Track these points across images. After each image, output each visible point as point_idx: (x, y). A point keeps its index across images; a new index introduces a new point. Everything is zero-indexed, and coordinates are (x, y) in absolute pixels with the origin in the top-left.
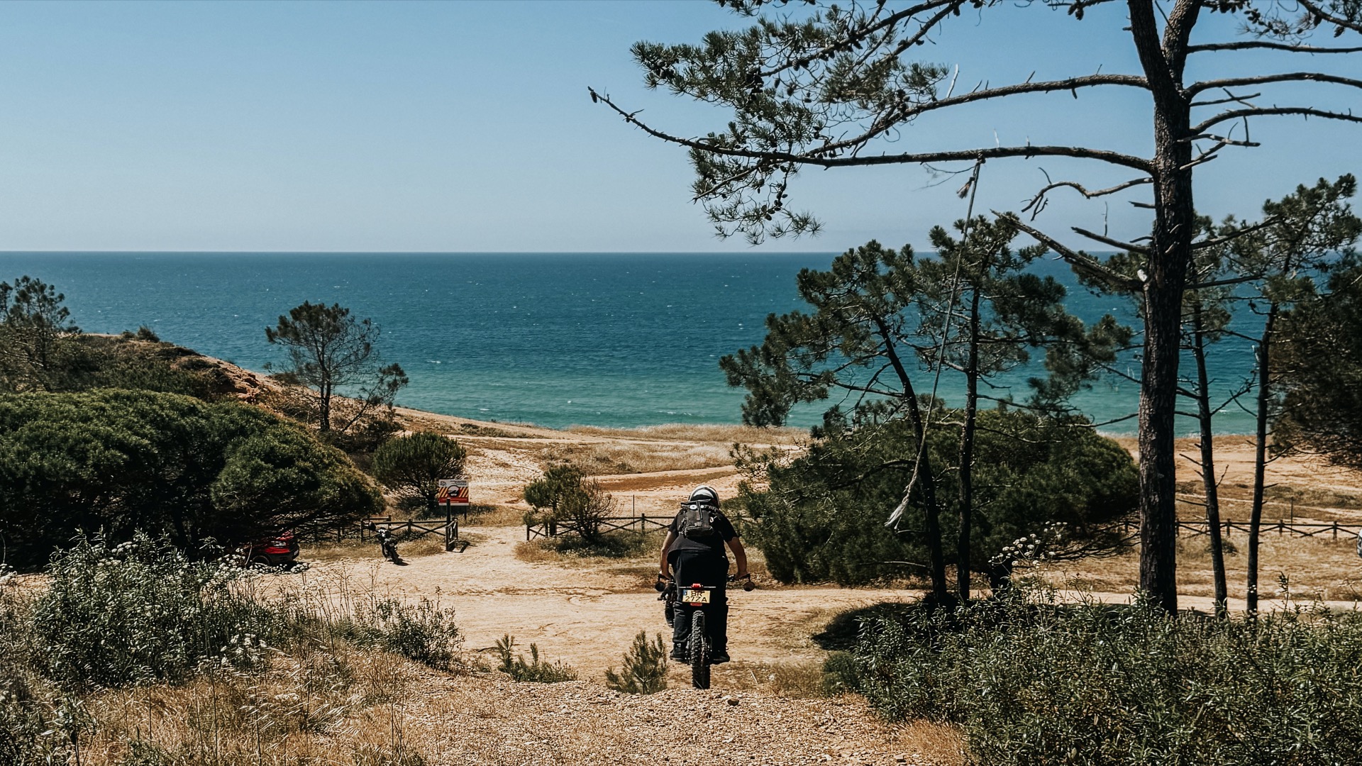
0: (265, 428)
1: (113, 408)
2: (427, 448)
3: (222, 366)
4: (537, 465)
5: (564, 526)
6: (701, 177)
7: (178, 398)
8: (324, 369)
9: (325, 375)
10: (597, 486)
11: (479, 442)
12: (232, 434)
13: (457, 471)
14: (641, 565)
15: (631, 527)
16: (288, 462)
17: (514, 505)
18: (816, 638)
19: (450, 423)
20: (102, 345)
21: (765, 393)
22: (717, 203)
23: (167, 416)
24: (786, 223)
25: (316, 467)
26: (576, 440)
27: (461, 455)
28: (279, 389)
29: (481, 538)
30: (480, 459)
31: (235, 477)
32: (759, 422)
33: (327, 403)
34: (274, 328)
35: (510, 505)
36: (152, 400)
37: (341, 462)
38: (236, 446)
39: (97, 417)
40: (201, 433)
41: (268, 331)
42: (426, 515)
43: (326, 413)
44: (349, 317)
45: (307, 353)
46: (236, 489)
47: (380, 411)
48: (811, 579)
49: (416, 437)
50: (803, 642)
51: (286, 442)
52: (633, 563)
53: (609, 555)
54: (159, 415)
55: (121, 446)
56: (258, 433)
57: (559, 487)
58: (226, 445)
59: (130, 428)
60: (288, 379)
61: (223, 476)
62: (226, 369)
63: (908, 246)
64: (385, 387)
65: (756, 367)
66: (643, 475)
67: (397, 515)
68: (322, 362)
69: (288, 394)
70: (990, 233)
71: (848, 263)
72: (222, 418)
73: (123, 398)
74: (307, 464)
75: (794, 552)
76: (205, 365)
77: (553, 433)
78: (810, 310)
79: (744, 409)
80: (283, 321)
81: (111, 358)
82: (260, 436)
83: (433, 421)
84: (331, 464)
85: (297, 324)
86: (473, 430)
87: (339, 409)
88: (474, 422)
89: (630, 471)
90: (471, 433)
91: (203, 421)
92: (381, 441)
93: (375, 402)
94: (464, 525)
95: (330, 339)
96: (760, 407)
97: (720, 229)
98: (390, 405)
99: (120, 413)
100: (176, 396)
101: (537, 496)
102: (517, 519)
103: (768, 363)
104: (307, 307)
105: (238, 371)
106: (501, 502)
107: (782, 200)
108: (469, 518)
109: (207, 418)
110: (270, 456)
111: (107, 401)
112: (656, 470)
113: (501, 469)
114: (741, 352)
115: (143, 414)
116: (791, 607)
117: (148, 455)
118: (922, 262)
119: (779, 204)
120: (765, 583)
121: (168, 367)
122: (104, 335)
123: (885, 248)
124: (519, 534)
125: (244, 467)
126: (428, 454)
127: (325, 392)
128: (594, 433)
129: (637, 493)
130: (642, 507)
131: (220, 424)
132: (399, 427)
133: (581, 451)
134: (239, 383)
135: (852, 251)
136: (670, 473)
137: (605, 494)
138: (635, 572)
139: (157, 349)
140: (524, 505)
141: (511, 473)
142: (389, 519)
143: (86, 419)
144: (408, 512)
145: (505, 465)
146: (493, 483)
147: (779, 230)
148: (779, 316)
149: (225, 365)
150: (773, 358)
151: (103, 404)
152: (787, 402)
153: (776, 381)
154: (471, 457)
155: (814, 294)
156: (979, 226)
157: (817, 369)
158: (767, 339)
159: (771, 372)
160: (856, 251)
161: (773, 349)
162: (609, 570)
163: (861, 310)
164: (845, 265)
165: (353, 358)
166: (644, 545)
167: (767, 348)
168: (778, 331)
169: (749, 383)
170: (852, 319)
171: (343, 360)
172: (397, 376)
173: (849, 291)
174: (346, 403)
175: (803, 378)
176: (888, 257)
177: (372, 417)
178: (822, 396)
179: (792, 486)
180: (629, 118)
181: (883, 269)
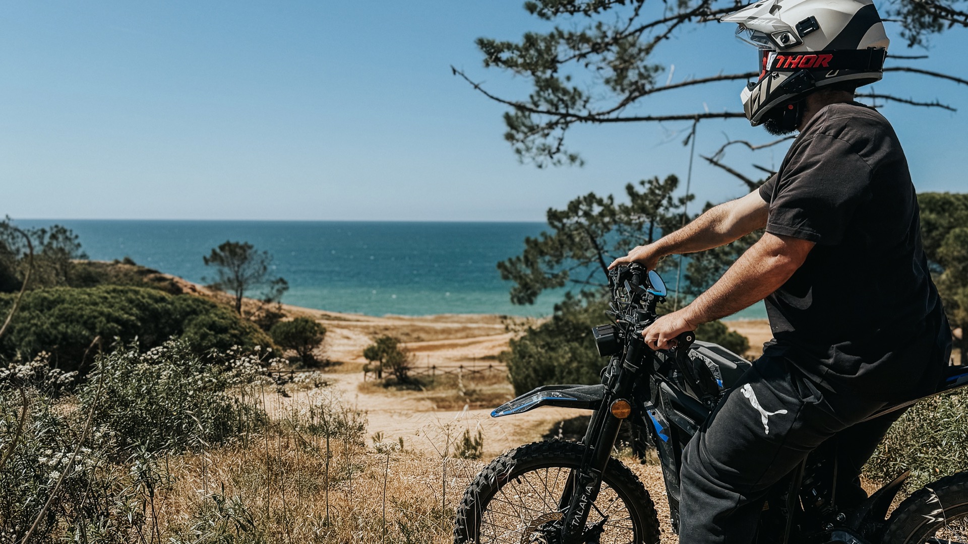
0: (209, 310)
1: (112, 297)
2: (302, 328)
3: (175, 280)
4: (368, 337)
5: (387, 372)
6: (509, 130)
7: (153, 292)
8: (238, 281)
9: (239, 284)
10: (407, 350)
11: (334, 325)
12: (188, 314)
13: (319, 341)
14: (435, 395)
15: (426, 373)
16: (224, 330)
17: (355, 361)
20: (100, 268)
21: (526, 283)
23: (147, 302)
25: (242, 334)
26: (389, 323)
27: (323, 332)
28: (210, 294)
29: (336, 381)
30: (333, 335)
32: (521, 302)
33: (240, 301)
34: (208, 256)
35: (352, 361)
36: (136, 293)
37: (256, 331)
38: (190, 321)
39: (102, 303)
40: (167, 312)
41: (205, 258)
42: (302, 367)
43: (239, 308)
44: (253, 250)
45: (229, 272)
47: (272, 306)
49: (296, 321)
51: (223, 318)
54: (142, 302)
55: (118, 320)
56: (204, 312)
57: (384, 350)
58: (184, 320)
59: (123, 310)
60: (216, 288)
62: (177, 282)
63: (612, 195)
64: (275, 291)
65: (519, 268)
66: (431, 343)
68: (237, 277)
70: (660, 188)
71: (576, 205)
72: (181, 304)
73: (119, 291)
74: (236, 332)
76: (164, 279)
77: (376, 319)
78: (553, 232)
79: (511, 294)
80: (214, 252)
82: (206, 314)
83: (305, 313)
84: (250, 332)
85: (223, 254)
86: (328, 317)
87: (247, 305)
88: (328, 313)
89: (423, 341)
90: (327, 319)
91: (169, 306)
92: (273, 324)
93: (269, 300)
95: (243, 262)
96: (521, 292)
98: (279, 303)
99: (117, 300)
100: (152, 290)
101: (371, 355)
102: (357, 369)
103: (527, 266)
104: (228, 244)
105: (185, 283)
106: (347, 359)
108: (328, 369)
109: (172, 303)
110: (212, 326)
111: (108, 293)
112: (438, 340)
113: (346, 341)
114: (510, 260)
115: (131, 301)
118: (620, 206)
119: (558, 149)
122: (102, 261)
123: (598, 196)
124: (359, 378)
125: (196, 333)
127: (239, 295)
129: (429, 353)
130: (433, 361)
131: (181, 307)
132: (284, 316)
133: (393, 329)
134: (186, 290)
135: (579, 197)
136: (446, 342)
138: (431, 399)
140: (363, 361)
141: (351, 342)
143: (95, 304)
145: (348, 338)
148: (532, 238)
149: (177, 279)
150: (529, 263)
151: (106, 295)
152: (540, 289)
153: (531, 277)
154: (328, 334)
155: (556, 223)
156: (655, 183)
157: (557, 270)
158: (526, 251)
159: (529, 272)
160: (582, 198)
161: (530, 257)
162: (415, 399)
163: (583, 234)
164: (574, 207)
165: (256, 274)
166: (435, 384)
167: (526, 258)
168: (533, 245)
169: (515, 278)
170: (577, 239)
171: (251, 276)
172: (282, 284)
173: (577, 222)
174: (251, 302)
175: (546, 276)
176: (600, 202)
177: (268, 311)
178: (562, 285)
179: (543, 340)
180: (476, 87)
181: (597, 210)
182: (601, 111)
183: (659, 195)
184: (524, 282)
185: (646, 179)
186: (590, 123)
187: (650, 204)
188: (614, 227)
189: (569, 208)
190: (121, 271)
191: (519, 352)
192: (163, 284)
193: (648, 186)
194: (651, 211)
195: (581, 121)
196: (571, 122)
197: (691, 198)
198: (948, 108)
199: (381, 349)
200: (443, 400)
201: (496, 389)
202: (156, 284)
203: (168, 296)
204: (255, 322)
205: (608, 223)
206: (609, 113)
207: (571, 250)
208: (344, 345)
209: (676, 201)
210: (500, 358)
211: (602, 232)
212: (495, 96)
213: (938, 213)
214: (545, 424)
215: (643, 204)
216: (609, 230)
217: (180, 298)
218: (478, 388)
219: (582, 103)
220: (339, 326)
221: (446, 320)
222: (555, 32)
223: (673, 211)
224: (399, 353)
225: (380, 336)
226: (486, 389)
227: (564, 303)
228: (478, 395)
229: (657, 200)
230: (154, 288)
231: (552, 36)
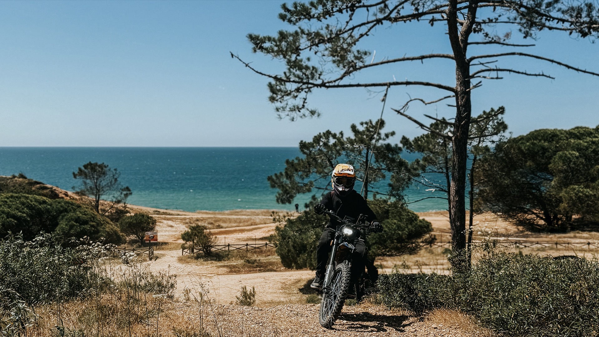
0: (76, 209)
1: (10, 201)
2: (140, 220)
3: (54, 188)
4: (184, 226)
5: (196, 249)
6: (272, 94)
7: (38, 197)
8: (97, 189)
9: (97, 191)
10: (211, 234)
11: (160, 217)
12: (61, 212)
13: (152, 229)
14: (229, 264)
15: (224, 249)
16: (86, 222)
17: (176, 242)
18: (301, 290)
19: (148, 210)
20: (3, 180)
21: (287, 190)
22: (279, 105)
23: (34, 204)
24: (306, 113)
25: (98, 224)
26: (199, 216)
27: (154, 222)
28: (78, 197)
29: (163, 255)
30: (161, 224)
31: (63, 229)
32: (283, 202)
33: (98, 202)
34: (76, 173)
35: (174, 242)
36: (27, 198)
37: (108, 223)
38: (63, 217)
39: (4, 205)
40: (48, 211)
41: (74, 173)
42: (140, 247)
43: (98, 207)
44: (108, 168)
45: (90, 183)
46: (63, 234)
47: (120, 206)
48: (300, 267)
49: (136, 215)
50: (295, 292)
51: (85, 215)
52: (226, 263)
53: (215, 260)
54: (30, 204)
55: (14, 217)
56: (73, 211)
57: (196, 234)
58: (59, 216)
59: (18, 210)
60: (81, 193)
61: (57, 229)
62: (55, 190)
63: (342, 132)
64: (123, 196)
65: (282, 180)
66: (227, 229)
67: (128, 247)
68: (96, 186)
69: (82, 199)
70: (373, 127)
71: (319, 138)
72: (57, 205)
73: (15, 197)
74: (94, 223)
75: (293, 257)
76: (46, 188)
77: (190, 214)
78: (303, 157)
79: (277, 197)
80: (80, 169)
81: (7, 185)
82: (74, 212)
83: (141, 210)
84: (104, 224)
85: (86, 171)
86: (158, 213)
87: (103, 205)
88: (158, 210)
89: (222, 227)
91: (49, 207)
92: (120, 217)
93: (119, 202)
94: (156, 250)
95: (100, 176)
96: (283, 196)
97: (279, 115)
98: (125, 203)
99: (13, 203)
100: (37, 196)
101: (186, 238)
102: (177, 247)
103: (287, 178)
104: (90, 164)
105: (60, 191)
106: (170, 241)
107: (305, 104)
108: (158, 247)
109: (51, 205)
110: (78, 220)
111: (8, 198)
112: (232, 227)
113: (170, 228)
114: (276, 175)
115: (23, 204)
116: (289, 278)
117: (25, 221)
118: (347, 139)
119: (303, 106)
120: (278, 269)
121: (31, 188)
122: (4, 176)
123: (333, 132)
124: (179, 253)
125: (66, 225)
126: (141, 222)
127: (97, 198)
128: (206, 213)
129: (226, 236)
130: (228, 241)
131: (56, 208)
132: (128, 212)
133: (202, 220)
134: (61, 195)
135: (320, 133)
136: (237, 228)
137: (214, 236)
138: (227, 266)
139: (26, 182)
140: (181, 241)
141: (174, 229)
142: (125, 248)
144: (132, 245)
145: (172, 226)
146: (167, 233)
147: (303, 115)
148: (290, 160)
149: (55, 188)
150: (289, 176)
151: (6, 200)
152: (295, 194)
153: (290, 186)
154: (157, 224)
155: (305, 151)
156: (369, 124)
157: (306, 181)
158: (286, 169)
159: (288, 182)
160: (322, 134)
161: (289, 173)
162: (216, 266)
163: (323, 157)
164: (317, 139)
165: (109, 184)
166: (230, 256)
167: (286, 173)
168: (290, 165)
169: (279, 186)
170: (319, 161)
171: (105, 185)
172: (128, 191)
173: (319, 149)
174: (106, 203)
175: (300, 185)
176: (334, 136)
177: (117, 208)
178: (309, 191)
179: (298, 227)
180: (247, 65)
181: (332, 141)
182: (330, 80)
183: (372, 131)
184: (285, 189)
185: (364, 121)
186: (323, 88)
187: (367, 138)
188: (344, 153)
189: (314, 141)
190: (17, 183)
191: (281, 235)
192: (45, 191)
193: (365, 126)
194: (367, 142)
195: (318, 87)
196: (311, 87)
197: (393, 134)
198: (549, 77)
199: (194, 234)
200: (234, 267)
201: (270, 259)
202: (41, 192)
203: (48, 200)
204: (108, 216)
205: (339, 150)
206: (335, 81)
207: (315, 168)
208: (168, 231)
209: (383, 136)
210: (270, 238)
211: (336, 156)
212: (259, 71)
213: (549, 142)
214: (301, 282)
215: (362, 137)
216: (340, 154)
217: (57, 201)
218: (258, 259)
219: (318, 76)
220: (165, 219)
221: (236, 213)
222: (299, 31)
223: (381, 142)
224: (205, 236)
225: (194, 225)
226: (263, 259)
227: (311, 203)
228: (258, 263)
229: (370, 135)
230: (39, 195)
231: (296, 33)
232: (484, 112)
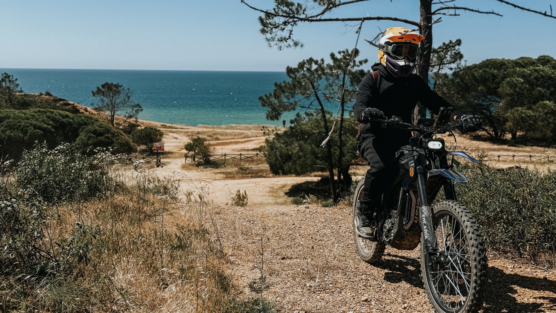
0: (94, 123)
1: (38, 115)
2: (150, 133)
3: (75, 105)
4: (187, 138)
5: (197, 158)
6: (263, 27)
8: (112, 105)
9: (113, 107)
10: (210, 145)
11: (167, 131)
12: (82, 125)
13: (159, 140)
14: (225, 171)
15: (221, 158)
16: (101, 134)
17: (180, 152)
18: (286, 194)
19: (156, 124)
20: (32, 97)
21: (275, 108)
22: (269, 36)
23: (58, 118)
24: (292, 43)
25: (112, 137)
26: (200, 130)
27: (161, 135)
28: (96, 113)
29: (169, 163)
30: (167, 136)
31: (82, 140)
32: (272, 119)
33: (113, 117)
34: (95, 91)
35: (178, 152)
36: (52, 112)
37: (122, 135)
38: (83, 129)
39: (32, 118)
40: (70, 124)
41: (93, 92)
42: (149, 155)
43: (113, 121)
44: (122, 88)
45: (107, 100)
46: (82, 144)
47: (132, 120)
48: (285, 173)
49: (146, 128)
50: (282, 195)
51: (101, 127)
52: (223, 170)
53: (214, 168)
54: (55, 118)
55: (40, 128)
56: (91, 124)
57: (197, 145)
58: (79, 128)
59: (44, 122)
60: (99, 109)
61: (78, 139)
62: (76, 106)
63: (323, 59)
64: (134, 112)
65: (271, 100)
66: (224, 141)
67: (138, 156)
68: (112, 103)
69: (99, 114)
70: (349, 55)
71: (303, 65)
72: (78, 119)
73: (42, 112)
74: (108, 135)
75: (280, 164)
76: (69, 104)
77: (193, 128)
78: (290, 80)
79: (267, 114)
80: (98, 88)
81: (35, 102)
82: (92, 125)
83: (151, 124)
84: (117, 135)
85: (103, 90)
86: (165, 127)
87: (117, 120)
88: (165, 124)
89: (219, 140)
90: (164, 128)
91: (71, 120)
92: (132, 130)
93: (131, 117)
94: (162, 158)
95: (115, 95)
96: (272, 113)
97: (269, 44)
98: (136, 118)
99: (41, 117)
100: (61, 111)
101: (189, 148)
102: (181, 156)
103: (275, 98)
104: (107, 84)
105: (81, 107)
106: (175, 150)
107: (291, 35)
108: (164, 156)
109: (73, 119)
110: (95, 132)
111: (36, 113)
112: (228, 139)
113: (175, 140)
114: (266, 95)
115: (49, 117)
116: (276, 183)
117: (50, 132)
118: (327, 65)
119: (290, 37)
120: (267, 176)
121: (56, 105)
122: (33, 94)
123: (315, 59)
124: (182, 161)
125: (85, 136)
127: (113, 113)
128: (206, 127)
129: (223, 147)
130: (224, 151)
131: (78, 121)
132: (139, 126)
133: (202, 133)
134: (81, 111)
135: (304, 60)
136: (233, 140)
137: (213, 147)
138: (223, 173)
139: (52, 99)
140: (185, 151)
141: (178, 141)
142: (136, 157)
143: (28, 119)
144: (142, 154)
145: (176, 138)
146: (172, 144)
147: (289, 45)
148: (278, 83)
149: (76, 104)
150: (276, 96)
151: (34, 114)
152: (282, 111)
153: (278, 105)
154: (164, 136)
155: (292, 75)
156: (346, 53)
157: (292, 100)
158: (275, 90)
159: (276, 101)
160: (305, 61)
161: (277, 94)
162: (214, 173)
163: (306, 81)
164: (301, 65)
165: (123, 101)
166: (226, 164)
167: (274, 93)
168: (278, 87)
169: (269, 105)
170: (303, 84)
171: (120, 102)
172: (138, 107)
173: (303, 74)
174: (120, 118)
175: (286, 104)
176: (316, 62)
177: (129, 122)
178: (294, 109)
179: (284, 140)
180: (242, 2)
181: (314, 67)
182: (312, 15)
183: (348, 59)
184: (273, 107)
185: (342, 50)
186: (306, 22)
187: (344, 64)
188: (324, 77)
189: (298, 66)
190: (44, 100)
191: (270, 146)
192: (68, 107)
193: (342, 54)
194: (344, 68)
195: (302, 21)
196: (296, 21)
197: (366, 61)
198: (498, 15)
199: (195, 145)
200: (230, 173)
201: (260, 167)
202: (64, 107)
203: (71, 115)
204: (122, 130)
205: (321, 74)
206: (317, 16)
207: (300, 89)
208: (173, 142)
209: (357, 63)
210: (260, 149)
211: (317, 79)
212: (253, 7)
213: (498, 69)
214: (287, 186)
215: (339, 64)
216: (321, 78)
217: (78, 115)
218: (250, 167)
219: (302, 11)
220: (171, 132)
221: (232, 128)
223: (356, 69)
224: (205, 147)
225: (195, 137)
226: (254, 167)
227: (295, 119)
228: (250, 170)
229: (347, 62)
230: (63, 110)
232: (444, 44)
